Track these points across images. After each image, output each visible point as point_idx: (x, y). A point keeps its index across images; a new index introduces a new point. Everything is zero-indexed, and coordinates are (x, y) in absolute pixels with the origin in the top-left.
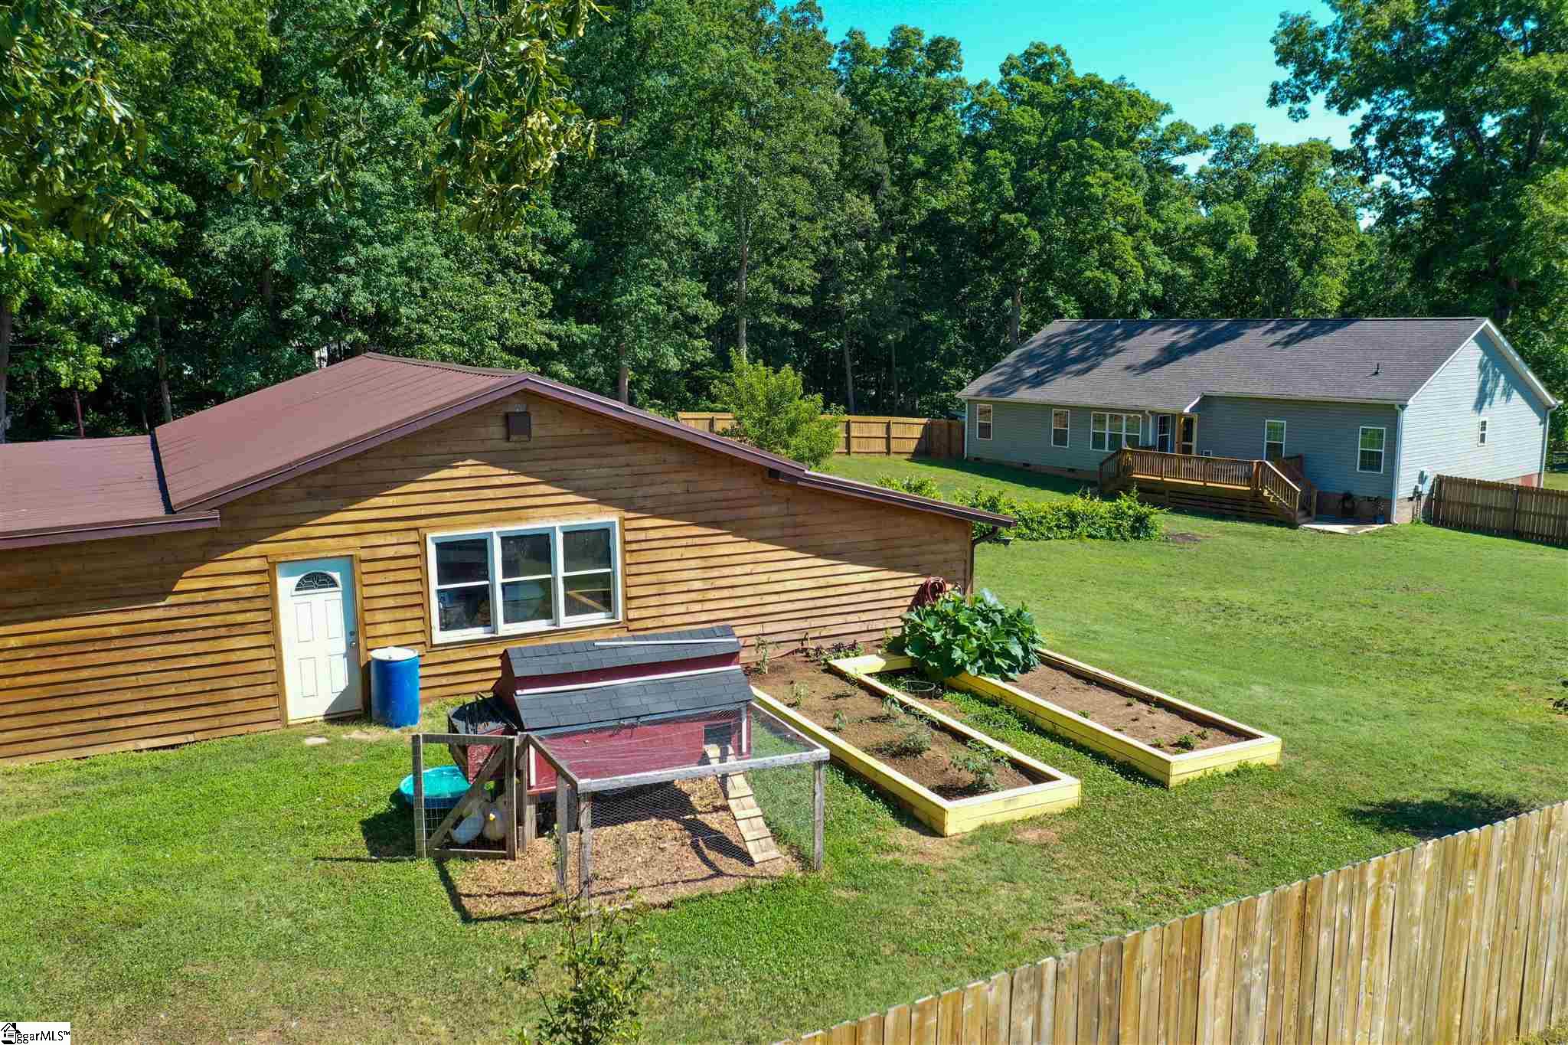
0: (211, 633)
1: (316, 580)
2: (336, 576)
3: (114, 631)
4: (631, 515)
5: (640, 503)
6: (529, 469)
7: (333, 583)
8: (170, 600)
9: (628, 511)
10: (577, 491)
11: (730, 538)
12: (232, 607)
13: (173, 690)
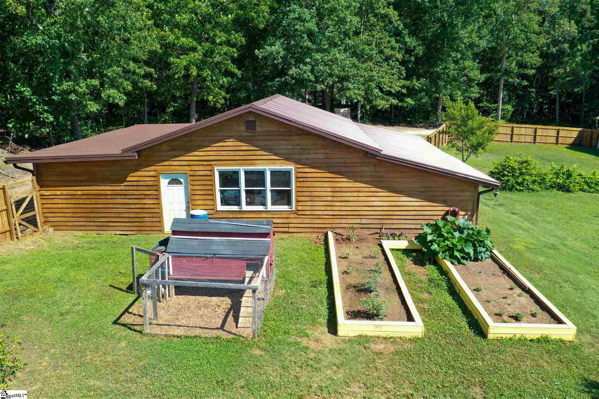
0: (138, 197)
1: (174, 182)
2: (182, 180)
3: (108, 192)
4: (300, 166)
5: (305, 161)
6: (256, 144)
7: (181, 183)
8: (125, 184)
9: (298, 164)
10: (276, 155)
11: (345, 180)
12: (146, 188)
13: (127, 215)
